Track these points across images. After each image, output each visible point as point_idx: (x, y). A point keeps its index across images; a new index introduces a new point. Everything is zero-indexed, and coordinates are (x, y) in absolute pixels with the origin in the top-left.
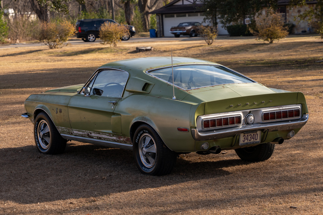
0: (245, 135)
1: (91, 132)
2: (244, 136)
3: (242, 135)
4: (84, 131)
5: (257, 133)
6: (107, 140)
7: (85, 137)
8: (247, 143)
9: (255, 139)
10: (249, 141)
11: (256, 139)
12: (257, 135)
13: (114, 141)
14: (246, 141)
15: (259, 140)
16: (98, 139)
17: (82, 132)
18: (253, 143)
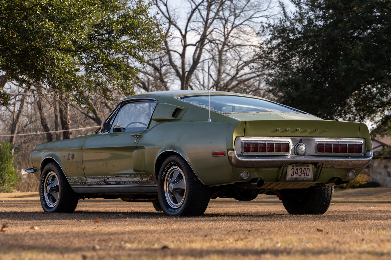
0: (294, 168)
1: (108, 176)
2: (293, 170)
3: (290, 167)
4: (100, 176)
5: (309, 167)
6: (128, 184)
7: (101, 184)
8: (296, 179)
9: (306, 174)
10: (298, 176)
11: (308, 175)
12: (308, 170)
13: (136, 183)
14: (295, 176)
15: (310, 176)
16: (116, 184)
17: (98, 178)
18: (305, 179)
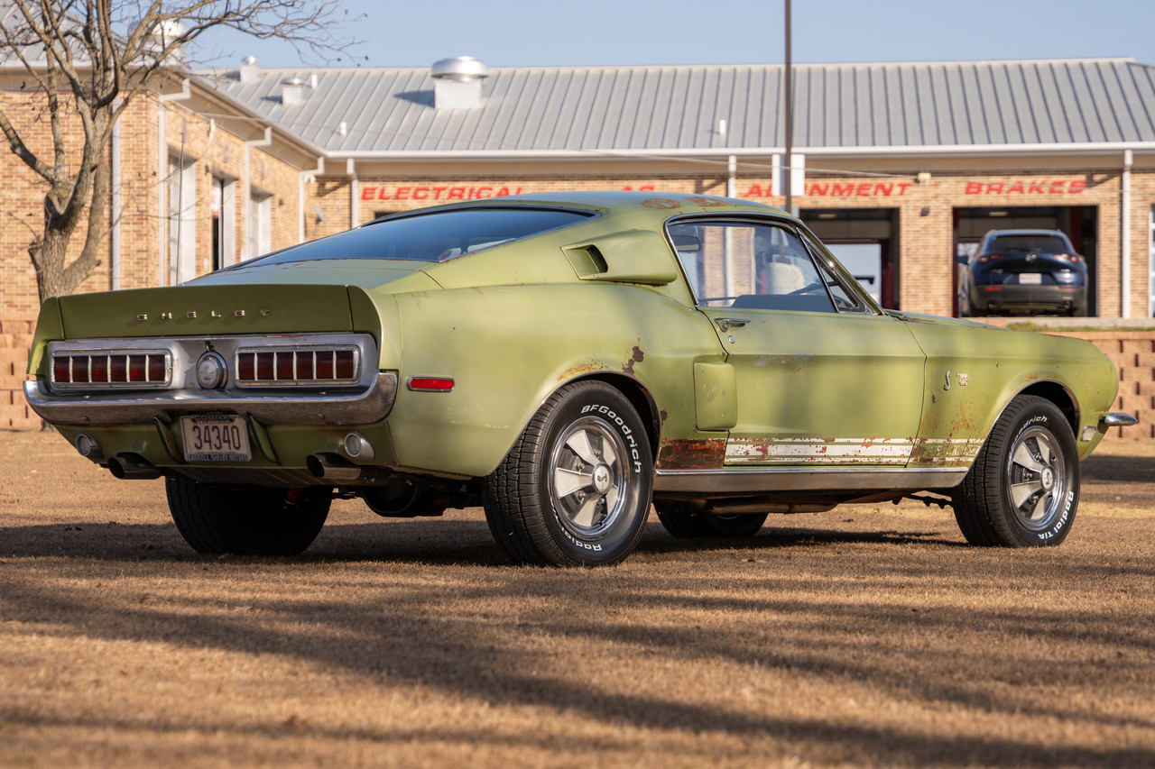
0: (198, 425)
2: (197, 430)
3: (188, 423)
5: (234, 424)
8: (211, 457)
9: (232, 445)
10: (214, 450)
11: (237, 445)
12: (235, 430)
14: (206, 449)
15: (245, 450)
18: (231, 458)
